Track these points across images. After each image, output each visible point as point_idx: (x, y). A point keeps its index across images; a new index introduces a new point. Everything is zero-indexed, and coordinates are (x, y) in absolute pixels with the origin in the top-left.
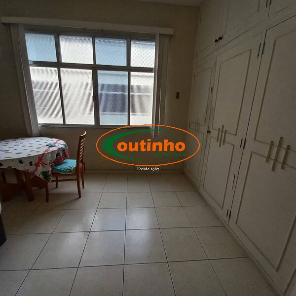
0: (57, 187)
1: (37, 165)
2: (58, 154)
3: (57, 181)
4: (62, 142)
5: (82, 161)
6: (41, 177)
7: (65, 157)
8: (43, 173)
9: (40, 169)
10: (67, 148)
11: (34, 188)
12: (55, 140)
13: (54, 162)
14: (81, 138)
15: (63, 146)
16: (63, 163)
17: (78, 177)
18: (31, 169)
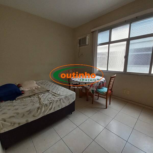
0: (98, 99)
1: (91, 86)
2: (100, 84)
3: (98, 96)
4: (104, 79)
5: (111, 90)
6: (91, 92)
7: (103, 85)
8: (92, 90)
9: (91, 88)
10: (105, 82)
11: (89, 96)
12: (101, 77)
13: (98, 87)
14: (111, 78)
15: (103, 81)
16: (102, 88)
17: (107, 97)
18: (88, 87)
